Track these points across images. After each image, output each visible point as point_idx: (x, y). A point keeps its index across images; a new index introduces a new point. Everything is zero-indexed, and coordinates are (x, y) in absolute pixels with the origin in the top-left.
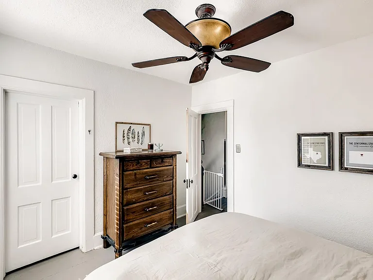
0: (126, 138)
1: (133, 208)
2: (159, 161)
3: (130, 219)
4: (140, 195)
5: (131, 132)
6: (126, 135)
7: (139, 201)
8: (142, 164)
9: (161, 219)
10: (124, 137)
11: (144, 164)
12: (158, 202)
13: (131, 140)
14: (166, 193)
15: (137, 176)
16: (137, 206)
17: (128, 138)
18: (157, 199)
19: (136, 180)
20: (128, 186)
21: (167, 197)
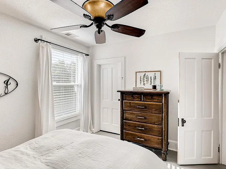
0: (142, 81)
1: (129, 123)
2: (148, 97)
3: (126, 129)
4: (134, 116)
5: (146, 77)
6: (142, 79)
7: (133, 120)
8: (135, 97)
9: (149, 139)
10: (141, 80)
11: (136, 97)
12: (147, 126)
13: (145, 82)
14: (155, 123)
15: (131, 104)
16: (131, 123)
17: (144, 81)
18: (146, 124)
19: (130, 106)
20: (126, 109)
21: (156, 126)
